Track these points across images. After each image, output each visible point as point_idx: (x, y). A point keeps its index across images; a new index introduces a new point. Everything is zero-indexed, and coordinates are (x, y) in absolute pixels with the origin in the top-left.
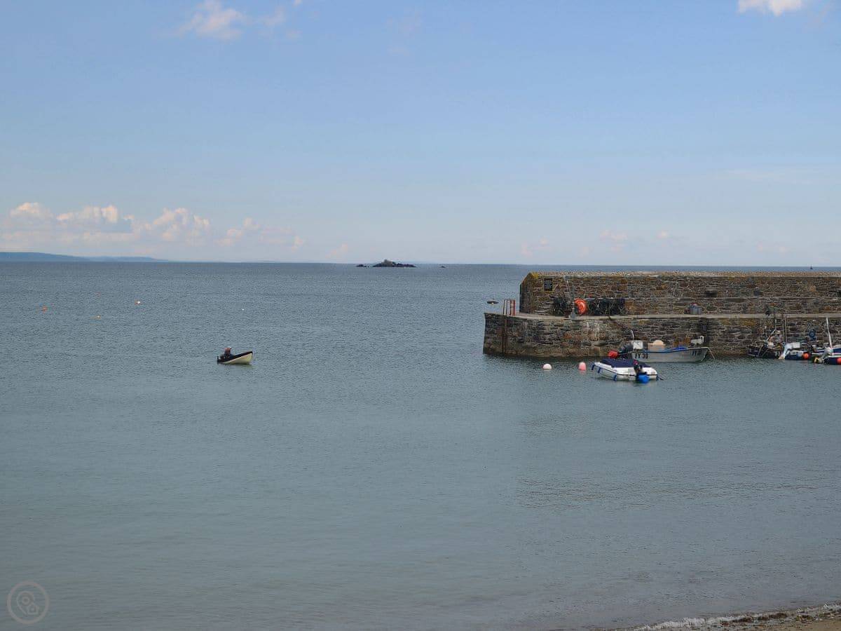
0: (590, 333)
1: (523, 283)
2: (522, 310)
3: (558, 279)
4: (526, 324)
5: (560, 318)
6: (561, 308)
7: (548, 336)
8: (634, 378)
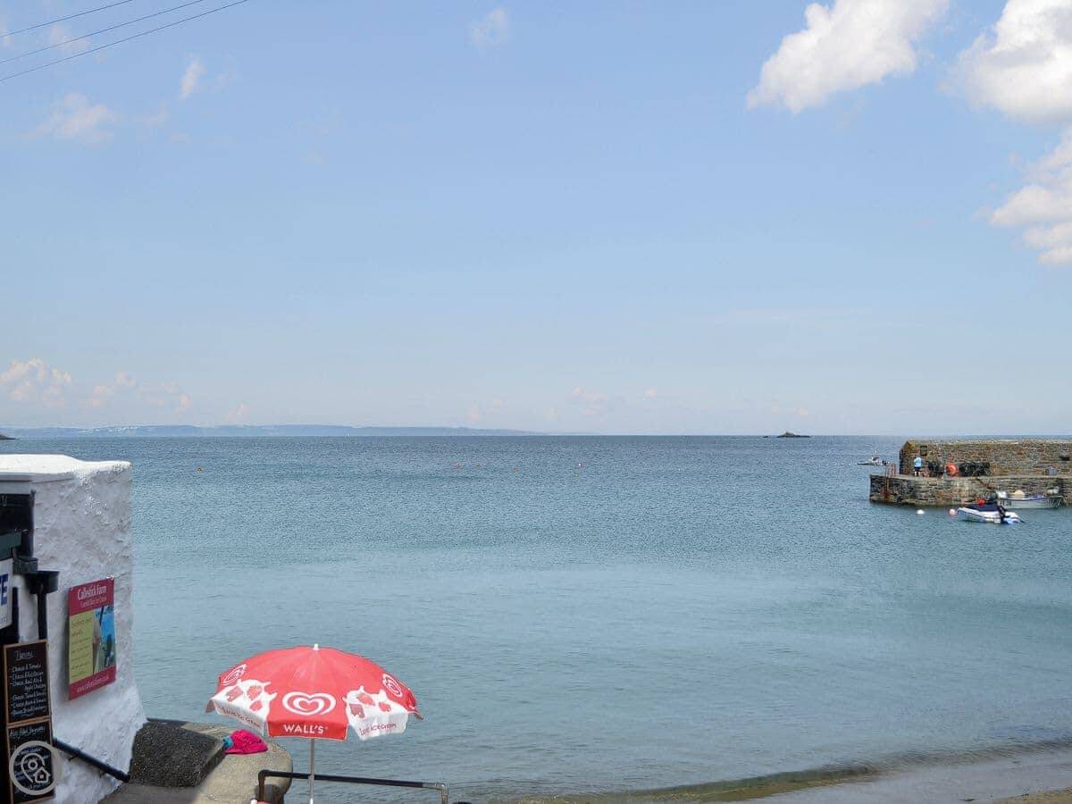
0: (960, 491)
1: (902, 451)
2: (901, 472)
3: (932, 447)
4: (905, 484)
5: (933, 479)
6: (935, 470)
7: (924, 494)
8: (998, 521)
